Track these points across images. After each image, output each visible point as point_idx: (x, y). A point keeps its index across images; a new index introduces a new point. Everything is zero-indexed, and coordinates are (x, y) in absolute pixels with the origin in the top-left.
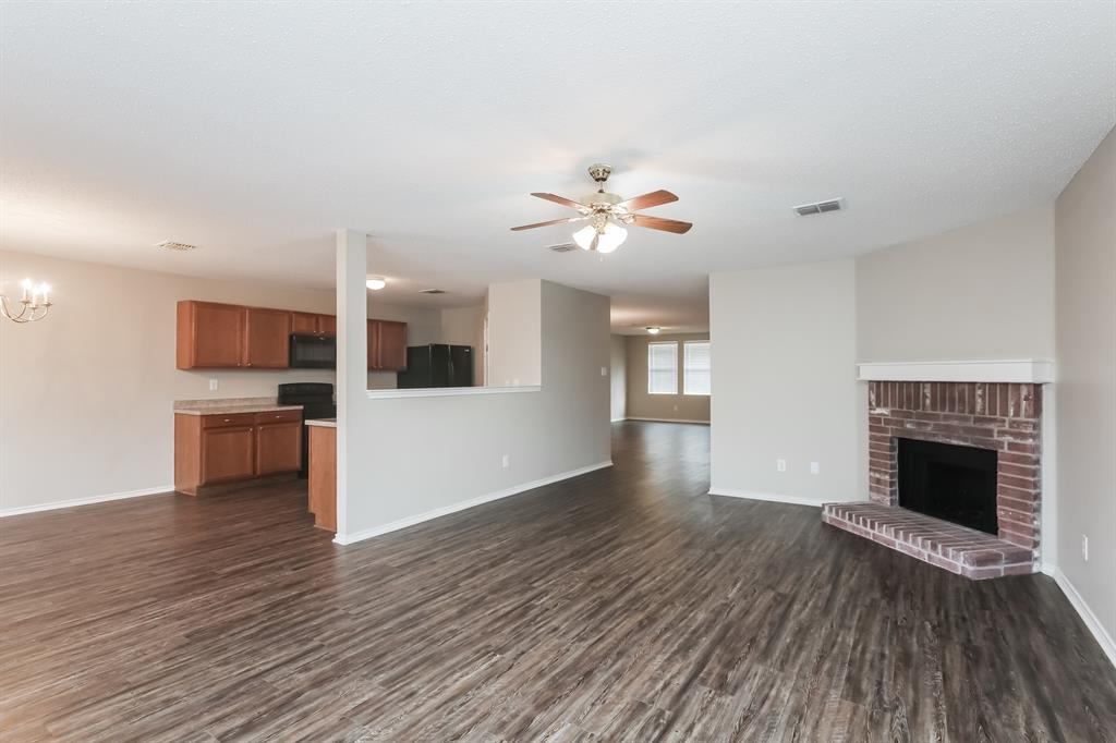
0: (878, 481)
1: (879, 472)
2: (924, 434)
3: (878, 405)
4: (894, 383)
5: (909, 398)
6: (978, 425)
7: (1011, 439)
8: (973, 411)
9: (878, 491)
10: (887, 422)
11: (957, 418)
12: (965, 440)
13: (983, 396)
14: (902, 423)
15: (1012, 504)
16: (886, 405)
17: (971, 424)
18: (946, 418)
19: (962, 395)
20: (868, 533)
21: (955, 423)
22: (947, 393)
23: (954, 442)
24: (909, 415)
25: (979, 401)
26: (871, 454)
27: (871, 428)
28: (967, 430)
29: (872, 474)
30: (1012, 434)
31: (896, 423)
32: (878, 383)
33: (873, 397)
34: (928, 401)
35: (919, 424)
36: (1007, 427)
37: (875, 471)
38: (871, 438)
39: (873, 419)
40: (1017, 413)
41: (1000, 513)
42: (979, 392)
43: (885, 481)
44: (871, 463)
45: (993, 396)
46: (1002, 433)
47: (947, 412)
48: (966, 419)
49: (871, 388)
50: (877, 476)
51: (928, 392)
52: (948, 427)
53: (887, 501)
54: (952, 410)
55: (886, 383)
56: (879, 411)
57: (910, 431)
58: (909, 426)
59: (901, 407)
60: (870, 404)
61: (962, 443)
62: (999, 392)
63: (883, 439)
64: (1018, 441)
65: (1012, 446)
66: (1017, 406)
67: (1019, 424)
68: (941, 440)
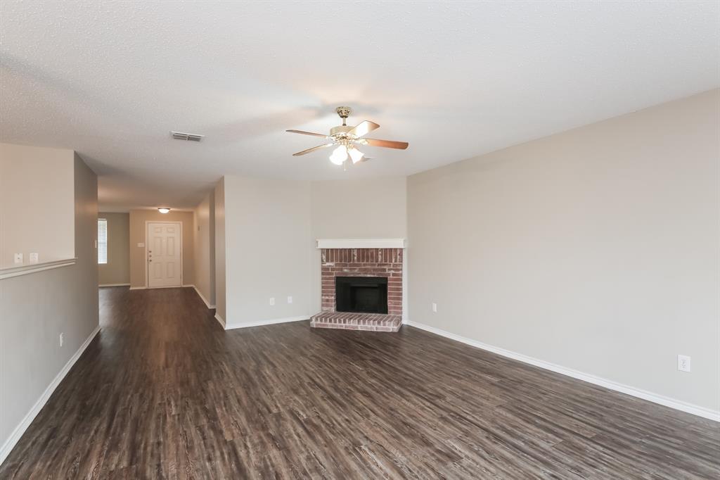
0: (327, 301)
1: (328, 296)
2: (353, 273)
3: (327, 261)
4: (337, 250)
5: (345, 256)
6: (379, 267)
7: (393, 272)
8: (377, 261)
9: (327, 306)
10: (333, 269)
11: (369, 265)
12: (374, 274)
13: (382, 255)
14: (342, 269)
15: (394, 299)
16: (332, 261)
17: (376, 267)
18: (364, 265)
19: (372, 254)
20: (342, 326)
21: (369, 267)
22: (365, 254)
23: (369, 276)
24: (346, 265)
25: (380, 256)
26: (323, 287)
27: (323, 274)
28: (374, 270)
29: (323, 297)
30: (393, 270)
31: (338, 269)
32: (328, 250)
33: (324, 257)
34: (356, 258)
35: (351, 269)
36: (392, 267)
37: (325, 296)
38: (322, 279)
39: (323, 269)
40: (396, 261)
41: (389, 304)
42: (380, 253)
43: (332, 300)
44: (323, 292)
45: (386, 254)
46: (389, 270)
47: (365, 262)
48: (374, 265)
49: (322, 253)
50: (327, 298)
51: (355, 253)
52: (365, 269)
53: (333, 309)
54: (367, 261)
55: (332, 250)
56: (328, 264)
57: (346, 273)
58: (345, 270)
59: (341, 261)
60: (322, 261)
61: (372, 276)
62: (388, 253)
63: (330, 279)
64: (397, 272)
65: (394, 275)
66: (396, 258)
67: (397, 265)
68: (362, 275)
